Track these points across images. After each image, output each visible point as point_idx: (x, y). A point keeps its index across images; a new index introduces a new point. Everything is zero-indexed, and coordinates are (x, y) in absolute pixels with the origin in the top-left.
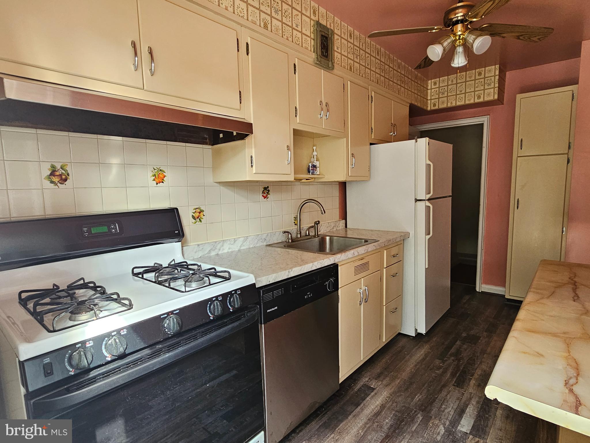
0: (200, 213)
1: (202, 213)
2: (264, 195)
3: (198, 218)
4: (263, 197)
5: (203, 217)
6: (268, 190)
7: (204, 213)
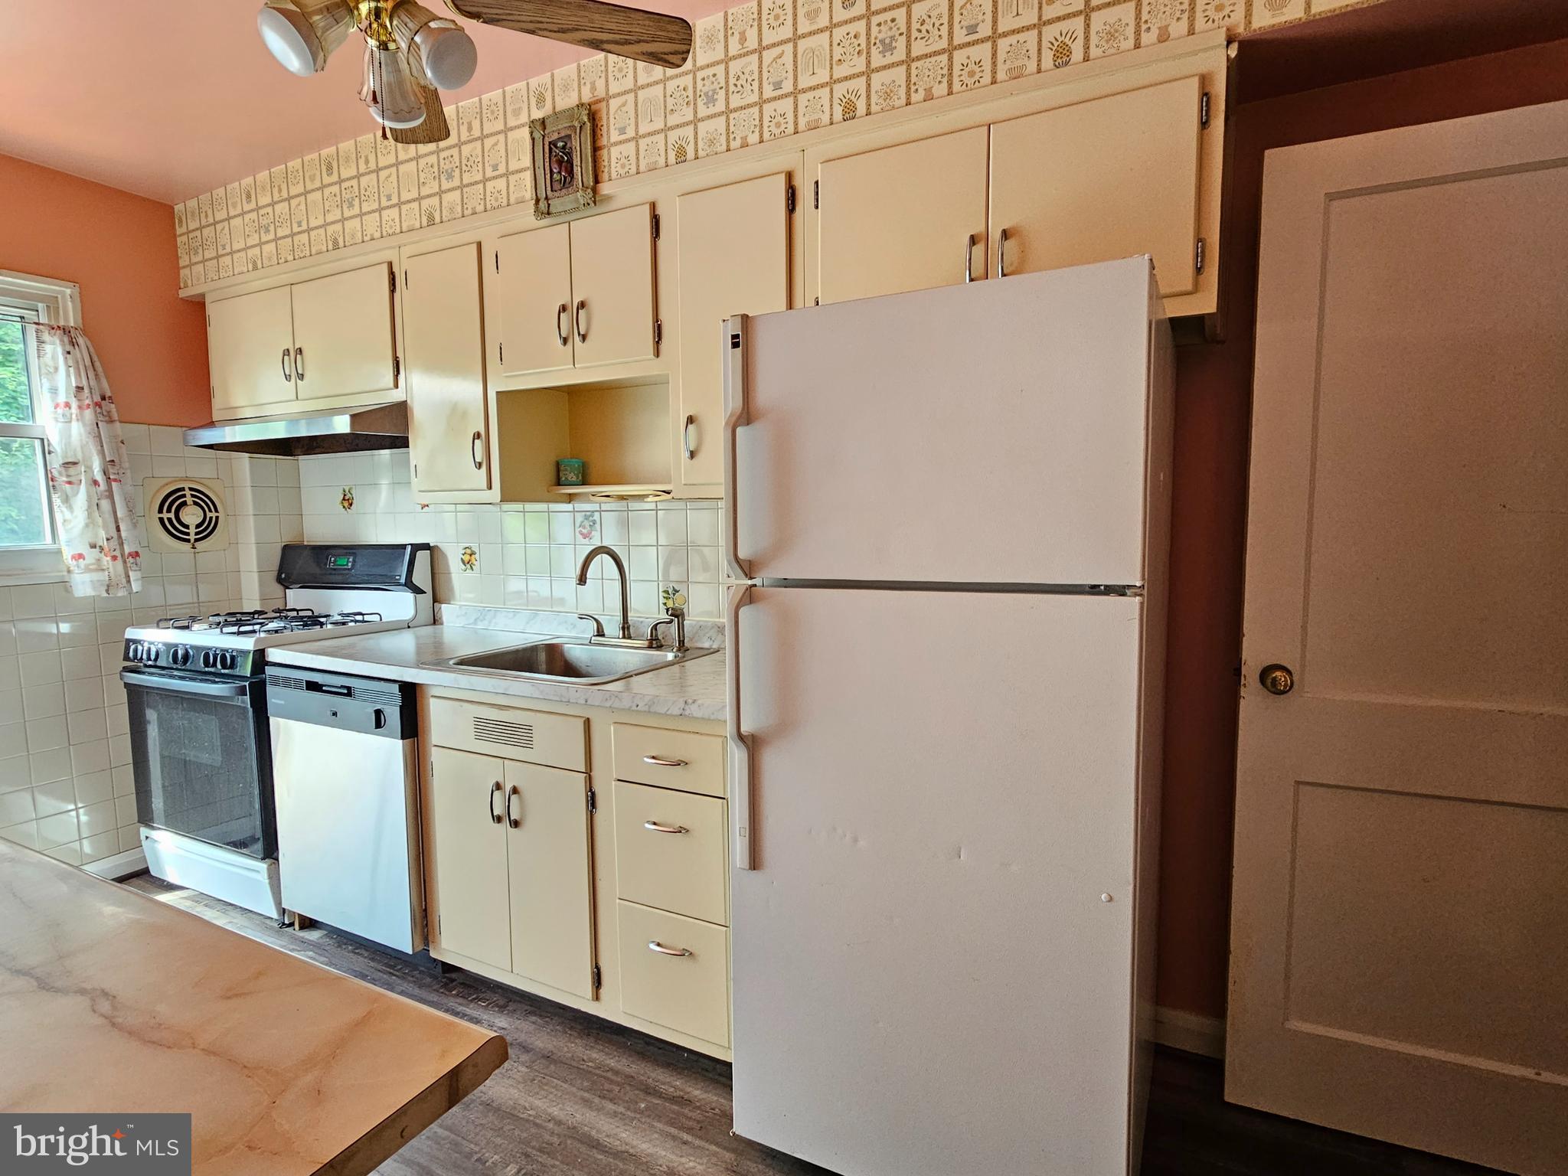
0: (471, 555)
1: (473, 556)
2: (583, 530)
3: (468, 563)
4: (581, 534)
5: (475, 562)
6: (592, 521)
7: (477, 556)
